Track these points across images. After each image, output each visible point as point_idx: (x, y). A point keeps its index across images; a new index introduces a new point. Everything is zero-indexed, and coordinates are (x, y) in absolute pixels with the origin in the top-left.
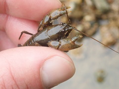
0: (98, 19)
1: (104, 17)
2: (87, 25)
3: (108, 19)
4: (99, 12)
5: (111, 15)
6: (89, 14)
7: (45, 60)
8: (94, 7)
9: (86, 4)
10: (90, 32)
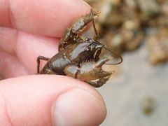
0: (144, 27)
1: (152, 22)
2: (128, 35)
3: (157, 26)
4: (145, 16)
5: (162, 21)
6: (130, 19)
7: (59, 94)
8: (138, 10)
9: (126, 6)
10: (132, 45)
